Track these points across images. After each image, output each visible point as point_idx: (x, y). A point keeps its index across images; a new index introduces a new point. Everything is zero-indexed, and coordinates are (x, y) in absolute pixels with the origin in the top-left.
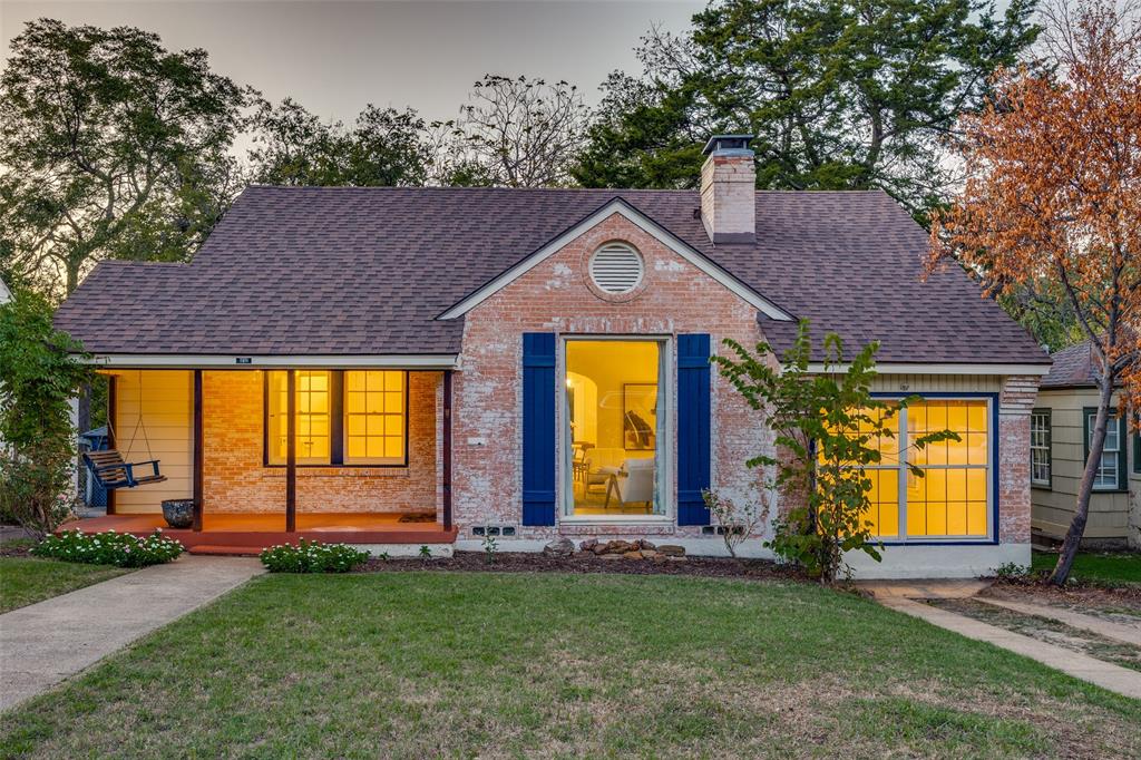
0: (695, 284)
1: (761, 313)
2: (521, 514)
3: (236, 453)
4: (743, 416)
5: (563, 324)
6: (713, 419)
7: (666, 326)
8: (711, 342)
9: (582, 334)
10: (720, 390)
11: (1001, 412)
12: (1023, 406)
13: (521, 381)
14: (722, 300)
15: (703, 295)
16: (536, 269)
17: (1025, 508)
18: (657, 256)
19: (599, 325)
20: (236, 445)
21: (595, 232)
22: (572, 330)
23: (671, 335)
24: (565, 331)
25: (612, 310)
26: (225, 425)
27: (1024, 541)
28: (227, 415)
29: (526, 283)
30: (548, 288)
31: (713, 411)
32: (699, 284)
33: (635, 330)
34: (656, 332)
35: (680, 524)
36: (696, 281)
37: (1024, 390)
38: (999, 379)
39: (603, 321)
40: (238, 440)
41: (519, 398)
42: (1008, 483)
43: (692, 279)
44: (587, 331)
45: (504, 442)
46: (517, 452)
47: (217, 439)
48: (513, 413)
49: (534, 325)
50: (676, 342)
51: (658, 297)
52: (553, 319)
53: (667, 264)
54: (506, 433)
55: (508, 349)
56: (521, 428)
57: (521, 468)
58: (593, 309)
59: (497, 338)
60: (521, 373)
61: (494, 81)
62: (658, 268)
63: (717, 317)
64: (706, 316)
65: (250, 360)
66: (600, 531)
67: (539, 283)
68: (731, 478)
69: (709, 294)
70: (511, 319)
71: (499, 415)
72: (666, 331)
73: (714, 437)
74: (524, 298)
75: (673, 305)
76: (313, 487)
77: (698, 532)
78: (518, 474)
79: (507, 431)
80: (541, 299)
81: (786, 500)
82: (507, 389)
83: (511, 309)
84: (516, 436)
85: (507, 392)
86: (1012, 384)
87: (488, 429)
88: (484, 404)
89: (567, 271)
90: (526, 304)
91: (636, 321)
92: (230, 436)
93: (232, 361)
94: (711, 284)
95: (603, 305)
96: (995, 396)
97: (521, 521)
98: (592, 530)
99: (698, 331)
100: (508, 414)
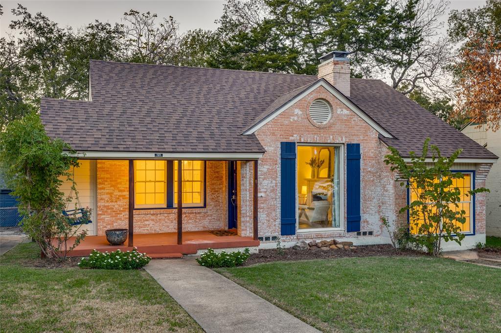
0: (354, 120)
1: (380, 134)
2: (280, 230)
3: (118, 203)
4: (373, 181)
5: (298, 138)
6: (361, 183)
7: (342, 139)
8: (361, 147)
9: (307, 143)
10: (364, 169)
11: (476, 178)
12: (484, 176)
13: (280, 165)
14: (365, 128)
15: (357, 125)
16: (287, 111)
17: (484, 219)
18: (338, 107)
19: (314, 139)
20: (118, 198)
21: (312, 94)
22: (302, 141)
23: (344, 144)
24: (299, 141)
25: (319, 131)
26: (112, 188)
27: (483, 233)
28: (113, 183)
29: (282, 118)
30: (292, 120)
31: (361, 179)
32: (355, 121)
33: (329, 142)
34: (338, 142)
35: (348, 232)
36: (354, 119)
37: (486, 169)
38: (476, 164)
39: (316, 137)
40: (120, 196)
41: (279, 174)
42: (478, 209)
43: (352, 118)
44: (309, 141)
45: (272, 195)
46: (278, 200)
47: (109, 196)
48: (277, 181)
49: (286, 138)
50: (346, 147)
51: (338, 126)
52: (294, 135)
53: (342, 111)
54: (273, 191)
55: (273, 150)
56: (280, 188)
57: (280, 208)
58: (312, 131)
59: (269, 144)
60: (280, 161)
61: (133, 13)
62: (338, 112)
63: (362, 136)
64: (358, 135)
65: (162, 155)
66: (315, 237)
67: (288, 118)
68: (368, 210)
69: (359, 125)
70: (275, 135)
71: (270, 182)
72: (342, 142)
73: (361, 191)
74: (281, 125)
75: (344, 130)
76: (159, 220)
77: (355, 235)
78: (279, 211)
79: (274, 190)
80: (288, 125)
81: (398, 219)
82: (274, 169)
83: (275, 130)
84: (278, 192)
85: (273, 170)
86: (482, 167)
87: (266, 189)
88: (263, 177)
89: (300, 113)
90: (282, 128)
91: (330, 137)
92: (115, 194)
93: (152, 155)
94: (360, 120)
95: (316, 129)
96: (474, 172)
97: (280, 233)
98: (311, 236)
99: (355, 142)
100: (274, 182)
